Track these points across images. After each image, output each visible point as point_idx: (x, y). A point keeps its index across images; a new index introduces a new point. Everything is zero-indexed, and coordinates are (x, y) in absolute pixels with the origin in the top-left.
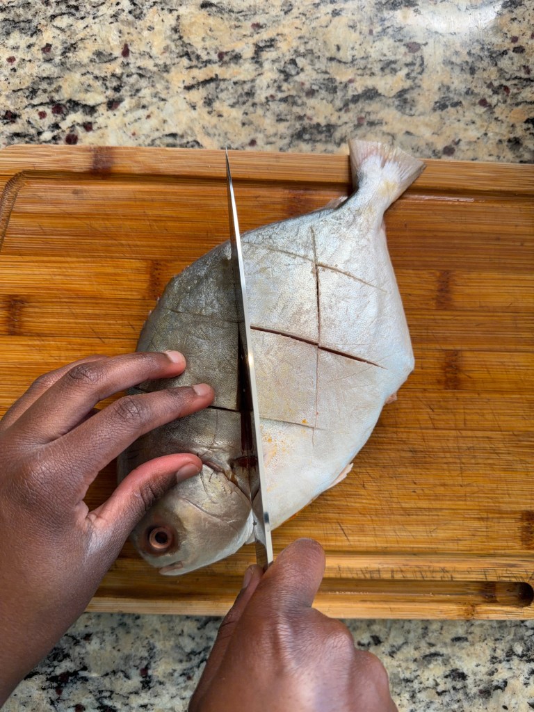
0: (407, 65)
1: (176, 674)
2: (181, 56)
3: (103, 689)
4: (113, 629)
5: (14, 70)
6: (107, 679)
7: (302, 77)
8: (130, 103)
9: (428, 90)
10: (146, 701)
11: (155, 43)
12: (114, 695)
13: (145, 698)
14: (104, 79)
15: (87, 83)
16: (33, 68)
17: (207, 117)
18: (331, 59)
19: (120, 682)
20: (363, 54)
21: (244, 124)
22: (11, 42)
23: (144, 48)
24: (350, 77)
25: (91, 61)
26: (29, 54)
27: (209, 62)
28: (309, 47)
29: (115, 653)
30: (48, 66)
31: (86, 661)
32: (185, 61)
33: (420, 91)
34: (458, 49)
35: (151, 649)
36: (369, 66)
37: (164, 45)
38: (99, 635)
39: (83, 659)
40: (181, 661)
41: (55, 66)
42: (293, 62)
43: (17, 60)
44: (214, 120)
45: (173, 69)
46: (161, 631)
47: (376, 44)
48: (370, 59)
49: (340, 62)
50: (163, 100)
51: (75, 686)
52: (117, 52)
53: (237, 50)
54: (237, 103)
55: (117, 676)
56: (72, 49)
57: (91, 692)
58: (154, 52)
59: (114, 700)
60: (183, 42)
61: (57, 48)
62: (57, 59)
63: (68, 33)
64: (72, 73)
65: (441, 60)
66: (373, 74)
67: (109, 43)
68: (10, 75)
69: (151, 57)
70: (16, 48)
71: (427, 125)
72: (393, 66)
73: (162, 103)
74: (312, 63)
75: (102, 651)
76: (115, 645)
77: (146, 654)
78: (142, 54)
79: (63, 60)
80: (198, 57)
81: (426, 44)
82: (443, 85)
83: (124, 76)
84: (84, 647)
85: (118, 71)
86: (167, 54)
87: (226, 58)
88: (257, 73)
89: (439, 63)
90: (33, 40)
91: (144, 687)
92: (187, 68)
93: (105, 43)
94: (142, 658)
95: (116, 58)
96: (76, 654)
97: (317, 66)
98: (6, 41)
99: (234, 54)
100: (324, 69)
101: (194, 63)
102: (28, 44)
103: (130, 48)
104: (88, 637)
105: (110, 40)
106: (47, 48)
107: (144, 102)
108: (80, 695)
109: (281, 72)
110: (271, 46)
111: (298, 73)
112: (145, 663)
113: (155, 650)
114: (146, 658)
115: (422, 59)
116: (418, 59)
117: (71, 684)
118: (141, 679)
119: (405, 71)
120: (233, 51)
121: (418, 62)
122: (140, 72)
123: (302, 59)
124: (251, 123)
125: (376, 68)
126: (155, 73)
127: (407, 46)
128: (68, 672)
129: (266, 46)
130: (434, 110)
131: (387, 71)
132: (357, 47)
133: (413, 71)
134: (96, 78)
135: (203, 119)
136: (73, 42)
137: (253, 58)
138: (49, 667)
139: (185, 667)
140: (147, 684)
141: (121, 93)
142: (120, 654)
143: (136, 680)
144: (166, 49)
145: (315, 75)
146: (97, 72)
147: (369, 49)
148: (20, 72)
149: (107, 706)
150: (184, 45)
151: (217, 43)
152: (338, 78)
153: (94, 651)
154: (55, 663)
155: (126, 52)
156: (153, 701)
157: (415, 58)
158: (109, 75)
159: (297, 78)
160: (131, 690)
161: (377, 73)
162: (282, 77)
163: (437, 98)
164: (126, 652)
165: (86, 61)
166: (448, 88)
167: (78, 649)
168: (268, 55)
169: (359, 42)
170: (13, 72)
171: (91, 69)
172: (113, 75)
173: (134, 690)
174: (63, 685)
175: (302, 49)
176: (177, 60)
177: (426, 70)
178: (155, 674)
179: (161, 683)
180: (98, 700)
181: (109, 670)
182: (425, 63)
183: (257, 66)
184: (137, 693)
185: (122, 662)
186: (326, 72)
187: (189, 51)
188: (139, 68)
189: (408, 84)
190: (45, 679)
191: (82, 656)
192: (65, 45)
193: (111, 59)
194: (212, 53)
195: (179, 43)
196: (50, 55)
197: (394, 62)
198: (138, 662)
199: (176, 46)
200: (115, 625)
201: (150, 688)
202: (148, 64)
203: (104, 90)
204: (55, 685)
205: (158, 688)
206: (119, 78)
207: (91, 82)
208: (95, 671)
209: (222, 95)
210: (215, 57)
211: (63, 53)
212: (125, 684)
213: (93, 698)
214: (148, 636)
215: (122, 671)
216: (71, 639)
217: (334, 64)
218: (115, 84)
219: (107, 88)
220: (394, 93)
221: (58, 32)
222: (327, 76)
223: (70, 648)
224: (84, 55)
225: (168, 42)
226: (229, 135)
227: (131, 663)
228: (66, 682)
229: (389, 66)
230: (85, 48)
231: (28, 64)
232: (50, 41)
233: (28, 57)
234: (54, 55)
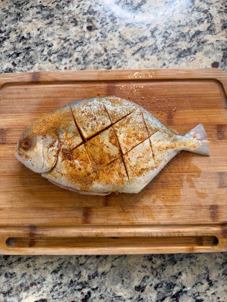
0: (206, 18)
1: (221, 275)
2: (126, 45)
3: (195, 293)
4: (188, 266)
6: (194, 288)
8: (115, 67)
9: (217, 24)
10: (213, 291)
11: (115, 44)
12: (200, 294)
13: (212, 290)
14: (102, 62)
15: (96, 66)
16: (74, 68)
17: (145, 62)
18: (179, 26)
19: (200, 287)
20: (189, 21)
21: (158, 59)
22: (63, 62)
23: (111, 47)
24: (188, 30)
25: (95, 58)
27: (136, 43)
28: (169, 25)
29: (193, 276)
30: (80, 66)
31: (184, 284)
32: (128, 46)
33: (215, 25)
34: (221, 6)
35: (207, 269)
36: (193, 24)
38: (184, 271)
39: (182, 283)
40: (220, 269)
41: (82, 64)
42: (166, 32)
43: (68, 68)
44: (147, 62)
45: (125, 50)
46: (207, 259)
47: (192, 15)
48: (192, 21)
49: (182, 26)
50: (126, 62)
51: (183, 296)
52: (103, 52)
53: (145, 35)
54: (153, 53)
55: (198, 285)
56: (86, 57)
57: (190, 296)
58: (116, 46)
59: (201, 296)
60: (125, 40)
61: (80, 58)
62: (82, 62)
63: (82, 52)
64: (90, 65)
65: (217, 12)
66: (195, 26)
67: (98, 50)
69: (115, 49)
70: (66, 64)
71: (222, 36)
72: (201, 20)
73: (126, 63)
74: (173, 30)
75: (188, 277)
76: (192, 273)
77: (205, 272)
78: (112, 49)
79: (84, 62)
80: (132, 43)
81: (209, 9)
82: (222, 20)
83: (109, 59)
84: (180, 278)
85: (106, 58)
86: (121, 46)
87: (142, 40)
88: (155, 40)
89: (217, 14)
90: (71, 58)
91: (210, 286)
92: (130, 48)
93: (97, 50)
94: (204, 274)
95: (103, 54)
96: (178, 282)
97: (175, 30)
98: (62, 63)
99: (144, 37)
100: (178, 30)
101: (132, 45)
102: (70, 61)
103: (107, 49)
104: (180, 274)
105: (98, 48)
106: (77, 60)
107: (120, 65)
108: (186, 299)
109: (163, 37)
110: (156, 30)
111: (170, 35)
112: (207, 275)
113: (208, 269)
114: (206, 273)
115: (210, 14)
116: (209, 15)
117: (181, 296)
118: (208, 283)
119: (206, 20)
120: (143, 36)
121: (209, 16)
122: (114, 55)
123: (169, 30)
124: (161, 58)
125: (196, 23)
126: (119, 54)
127: (203, 12)
128: (178, 291)
129: (154, 31)
130: (222, 29)
131: (200, 23)
132: (186, 19)
133: (209, 19)
134: (99, 63)
135: (143, 63)
136: (85, 54)
137: (152, 36)
138: (170, 292)
139: (223, 271)
140: (211, 284)
141: (110, 65)
142: (196, 276)
143: (206, 284)
144: (120, 44)
145: (176, 34)
146: (98, 61)
147: (190, 18)
149: (199, 300)
150: (125, 41)
151: (136, 36)
152: (184, 32)
153: (185, 278)
154: (172, 290)
155: (106, 51)
156: (216, 290)
157: (207, 15)
158: (103, 61)
159: (170, 37)
160: (206, 289)
161: (197, 25)
163: (221, 25)
164: (197, 274)
165: (93, 59)
166: (224, 20)
167: (178, 280)
168: (156, 33)
169: (186, 17)
171: (96, 61)
172: (105, 60)
173: (207, 289)
174: (178, 298)
175: (167, 27)
176: (125, 47)
177: (213, 17)
178: (212, 278)
179: (216, 281)
180: (194, 298)
181: (194, 284)
182: (212, 15)
183: (154, 38)
184: (208, 289)
185: (198, 279)
186: (179, 31)
187: (128, 42)
188: (113, 54)
189: (209, 25)
190: (170, 298)
191: (181, 282)
192: (83, 56)
193: (101, 55)
194: (136, 39)
195: (123, 40)
196: (79, 62)
198: (204, 276)
199: (123, 42)
200: (189, 265)
201: (213, 285)
202: (115, 52)
203: (103, 66)
204: (175, 299)
205: (216, 284)
206: (107, 60)
207: (98, 65)
208: (189, 287)
209: (147, 52)
210: (138, 41)
211: (84, 59)
212: (202, 287)
213: (192, 298)
214: (203, 264)
215: (199, 282)
216: (174, 277)
217: (181, 27)
218: (106, 63)
219: (104, 65)
220: (206, 29)
221: (78, 53)
222: (180, 33)
223: (175, 281)
224: (91, 57)
225: (119, 42)
226: (155, 65)
227: (201, 278)
228: (179, 296)
229: (200, 21)
230: (91, 55)
231: (72, 68)
232: (77, 57)
233: (71, 65)
234: (80, 61)
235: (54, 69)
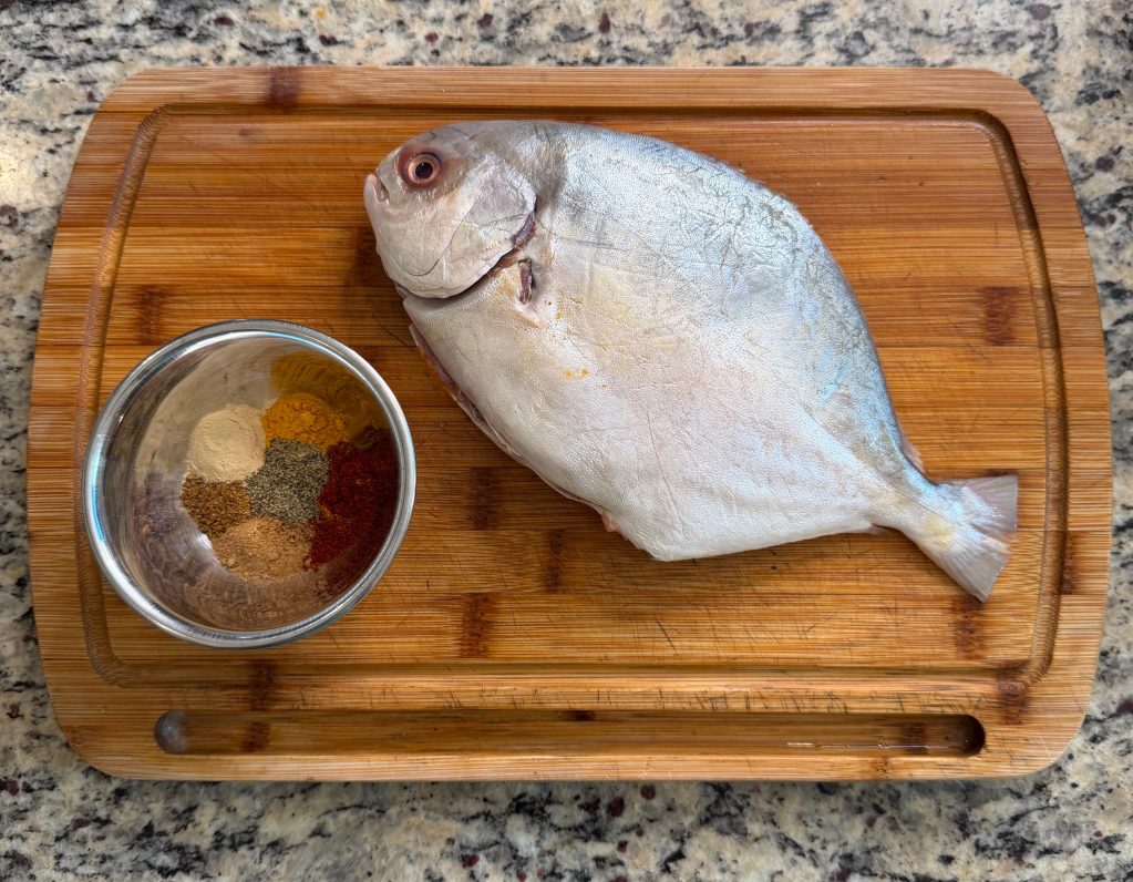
0: (1032, 38)
2: (690, 31)
5: (436, 53)
7: (873, 58)
9: (1068, 75)
11: (650, 12)
16: (463, 50)
18: (917, 31)
20: (964, 24)
22: (431, 11)
23: (631, 20)
24: (947, 57)
25: (553, 39)
26: (459, 30)
27: (730, 38)
28: (881, 14)
30: (487, 47)
32: (695, 39)
33: (1054, 77)
34: (1109, 13)
36: (975, 41)
37: (662, 13)
41: (499, 46)
42: (859, 36)
43: (441, 38)
45: (677, 49)
47: (982, 8)
48: (976, 31)
49: (929, 35)
52: (592, 26)
53: (774, 20)
56: (524, 22)
58: (649, 24)
60: (692, 10)
61: (500, 20)
62: (502, 37)
64: (525, 58)
65: (1083, 30)
66: (980, 52)
67: (579, 12)
68: (431, 60)
69: (643, 32)
70: (438, 20)
71: (1068, 126)
72: (1011, 40)
74: (888, 38)
78: (630, 29)
79: (511, 38)
80: (715, 32)
81: (1059, 7)
82: (1089, 67)
83: (604, 62)
85: (595, 54)
86: (667, 28)
87: (757, 33)
88: (805, 53)
89: (1081, 35)
90: (465, 8)
92: (698, 48)
93: (574, 13)
95: (590, 35)
97: (896, 42)
98: (424, 11)
99: (768, 26)
100: (905, 45)
101: (709, 40)
102: (457, 14)
103: (612, 20)
105: (581, 7)
106: (486, 20)
109: (841, 50)
110: (825, 13)
111: (867, 53)
115: (1055, 29)
116: (1049, 29)
119: (1030, 46)
120: (767, 21)
121: (1048, 33)
122: (628, 55)
123: (873, 32)
125: (986, 43)
126: (649, 55)
127: (1030, 9)
129: (816, 14)
130: (1078, 103)
131: (1003, 47)
132: (954, 13)
133: (1041, 46)
134: (561, 63)
136: (524, 11)
137: (798, 32)
144: (666, 20)
145: (893, 56)
146: (562, 56)
147: (972, 16)
148: (446, 55)
150: (693, 14)
151: (742, 10)
152: (929, 59)
155: (605, 26)
157: (1043, 27)
158: (580, 59)
159: (865, 60)
161: (987, 50)
162: (843, 58)
163: (1080, 85)
165: (544, 38)
166: (1097, 71)
168: (821, 27)
169: (957, 6)
170: (434, 57)
171: (553, 50)
172: (587, 59)
175: (871, 17)
176: (682, 37)
177: (1061, 45)
182: (1060, 35)
183: (804, 43)
186: (909, 51)
187: (701, 22)
188: (626, 49)
189: (1035, 65)
192: (513, 16)
193: (582, 36)
194: (736, 25)
195: (685, 11)
196: (490, 31)
197: (1013, 34)
199: (681, 16)
202: (640, 43)
210: (740, 31)
211: (511, 28)
217: (921, 38)
220: (1017, 76)
222: (911, 56)
224: (542, 30)
225: (669, 10)
229: (1004, 41)
230: (543, 20)
231: (457, 44)
232: (490, 10)
233: (457, 33)
234: (497, 30)
235: (387, 22)
